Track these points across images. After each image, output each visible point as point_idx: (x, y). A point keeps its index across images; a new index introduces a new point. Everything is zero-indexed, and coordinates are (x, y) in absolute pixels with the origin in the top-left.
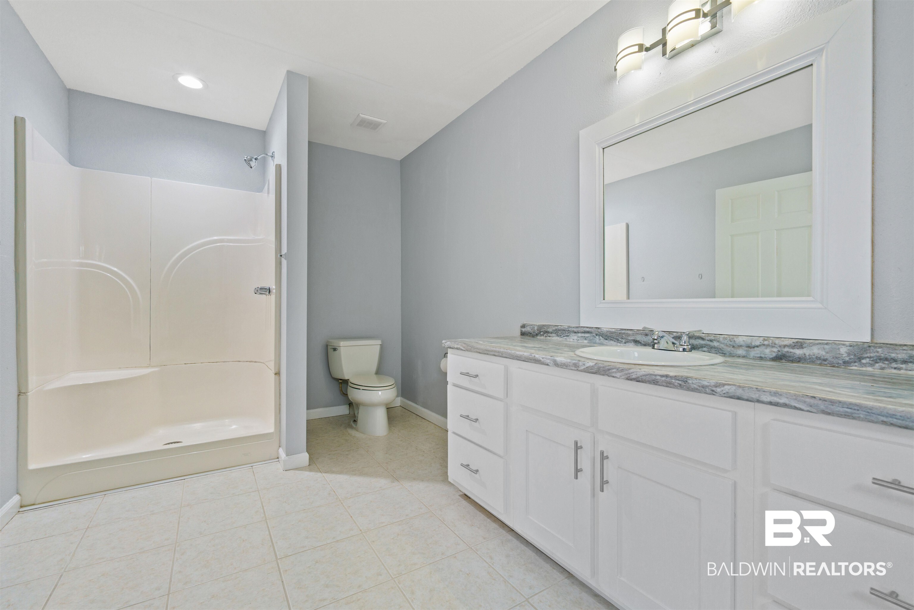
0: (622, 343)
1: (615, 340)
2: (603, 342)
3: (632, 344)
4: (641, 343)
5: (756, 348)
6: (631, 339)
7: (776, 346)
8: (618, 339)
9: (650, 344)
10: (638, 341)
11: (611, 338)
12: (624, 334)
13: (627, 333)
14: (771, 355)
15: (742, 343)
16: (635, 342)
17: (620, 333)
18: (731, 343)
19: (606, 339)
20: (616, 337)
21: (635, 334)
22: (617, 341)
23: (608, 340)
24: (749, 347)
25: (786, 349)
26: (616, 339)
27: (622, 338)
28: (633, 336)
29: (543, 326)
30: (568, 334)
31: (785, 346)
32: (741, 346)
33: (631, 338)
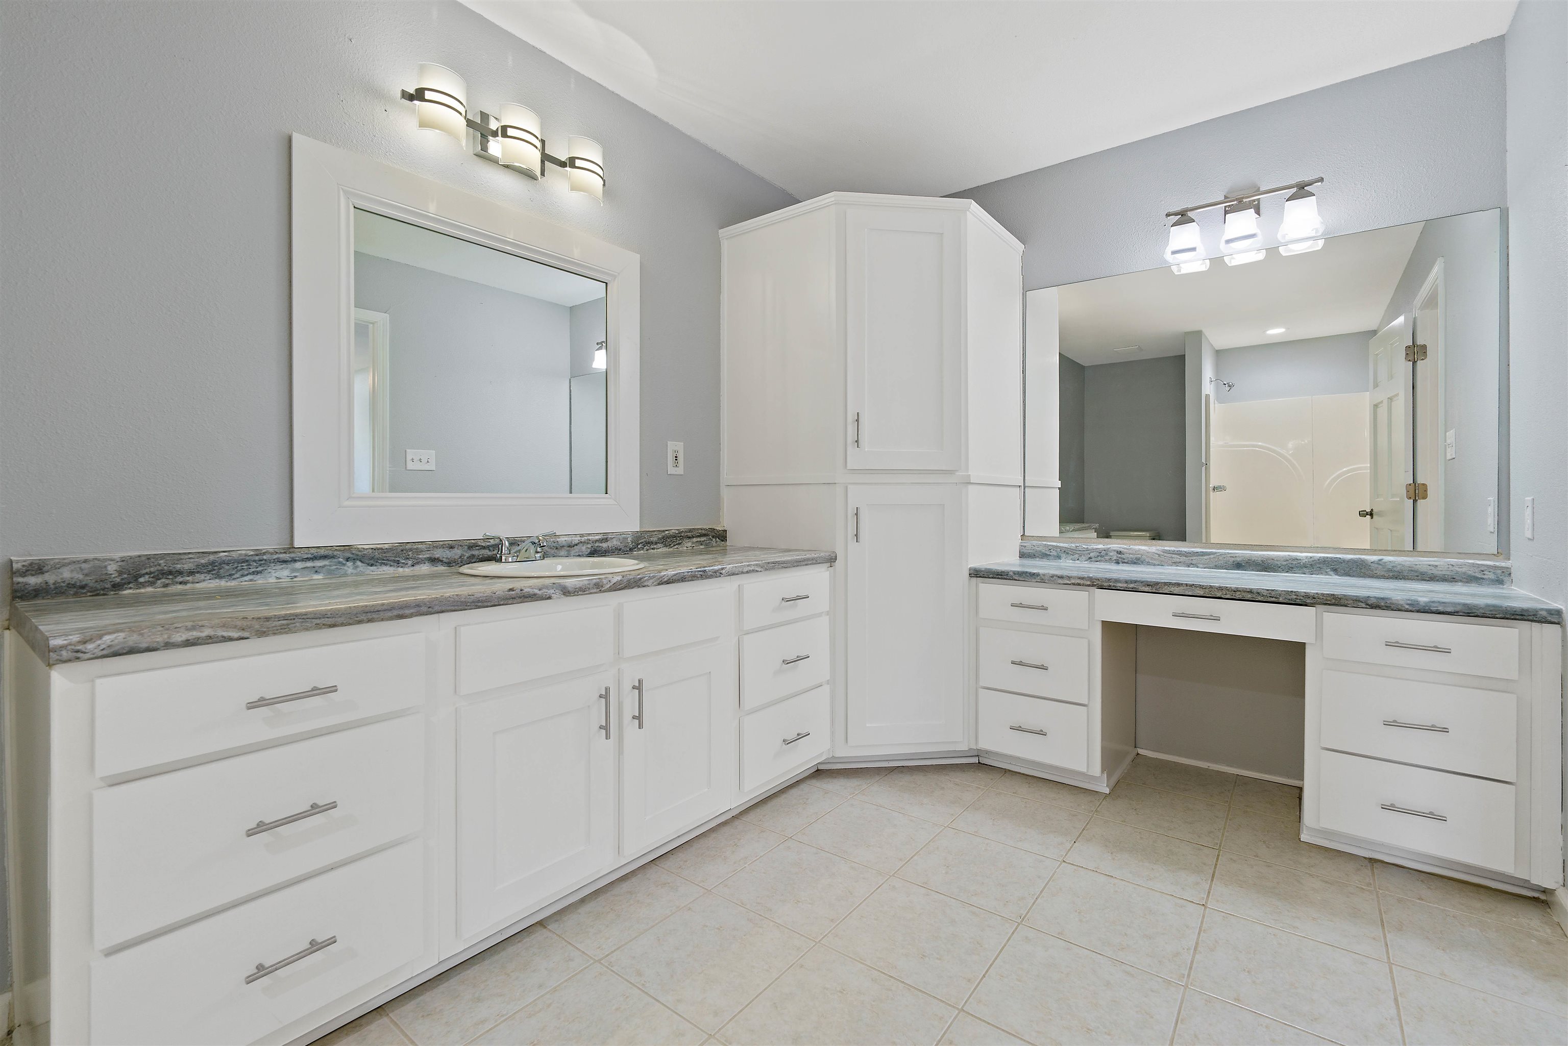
0: (407, 566)
1: (392, 564)
2: (364, 571)
3: (425, 565)
4: (442, 561)
5: (575, 547)
6: (425, 556)
7: (590, 542)
8: (399, 561)
9: (458, 561)
10: (438, 559)
11: (384, 561)
12: (410, 552)
13: (417, 549)
14: (587, 552)
15: (564, 543)
16: (432, 561)
17: (402, 551)
18: (554, 545)
19: (372, 565)
20: (393, 558)
21: (432, 549)
22: (396, 564)
23: (376, 566)
24: (569, 546)
25: (597, 544)
26: (394, 561)
27: (407, 558)
28: (429, 552)
29: (148, 557)
30: (260, 569)
31: (596, 541)
32: (563, 546)
33: (423, 555)
